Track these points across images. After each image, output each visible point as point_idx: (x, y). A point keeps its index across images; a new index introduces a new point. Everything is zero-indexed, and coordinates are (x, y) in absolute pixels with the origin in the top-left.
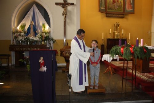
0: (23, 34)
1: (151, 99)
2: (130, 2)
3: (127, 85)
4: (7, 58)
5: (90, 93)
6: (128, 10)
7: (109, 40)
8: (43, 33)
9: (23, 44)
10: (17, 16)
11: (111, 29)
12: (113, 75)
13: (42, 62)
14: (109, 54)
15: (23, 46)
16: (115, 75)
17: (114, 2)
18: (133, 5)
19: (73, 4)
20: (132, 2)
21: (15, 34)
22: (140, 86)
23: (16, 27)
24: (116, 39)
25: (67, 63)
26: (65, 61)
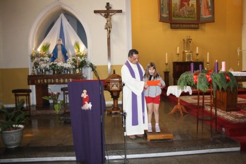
0: (47, 59)
1: (239, 147)
2: (208, 4)
3: (204, 129)
4: (26, 95)
5: (151, 140)
6: (205, 17)
7: (176, 64)
8: (77, 56)
9: (47, 73)
11: (178, 48)
12: (184, 115)
13: (85, 97)
14: (177, 85)
15: (48, 77)
16: (186, 115)
17: (182, 5)
18: (212, 9)
19: (120, 11)
20: (210, 4)
21: (36, 59)
22: (224, 129)
24: (188, 62)
25: (114, 100)
26: (112, 97)
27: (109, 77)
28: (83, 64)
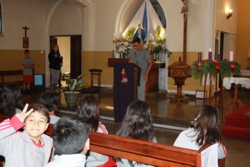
0: (126, 43)
4: (98, 74)
8: (150, 42)
10: (122, 16)
21: (118, 44)
23: (121, 34)
25: (178, 87)
26: (175, 84)
27: (174, 64)
28: (158, 50)
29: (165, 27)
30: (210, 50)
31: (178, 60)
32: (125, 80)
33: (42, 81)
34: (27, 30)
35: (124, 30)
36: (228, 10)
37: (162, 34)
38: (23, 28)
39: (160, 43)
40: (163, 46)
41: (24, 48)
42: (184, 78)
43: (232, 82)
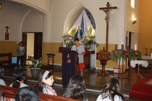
0: (70, 38)
10: (68, 21)
19: (115, 8)
21: (65, 38)
23: (68, 32)
25: (103, 66)
26: (101, 64)
27: (100, 51)
28: (90, 42)
29: (95, 28)
30: (123, 43)
31: (103, 49)
32: (69, 61)
33: (16, 61)
34: (8, 29)
35: (69, 30)
36: (134, 18)
37: (93, 33)
38: (6, 27)
39: (92, 38)
40: (93, 40)
41: (5, 39)
42: (106, 60)
43: (136, 63)
